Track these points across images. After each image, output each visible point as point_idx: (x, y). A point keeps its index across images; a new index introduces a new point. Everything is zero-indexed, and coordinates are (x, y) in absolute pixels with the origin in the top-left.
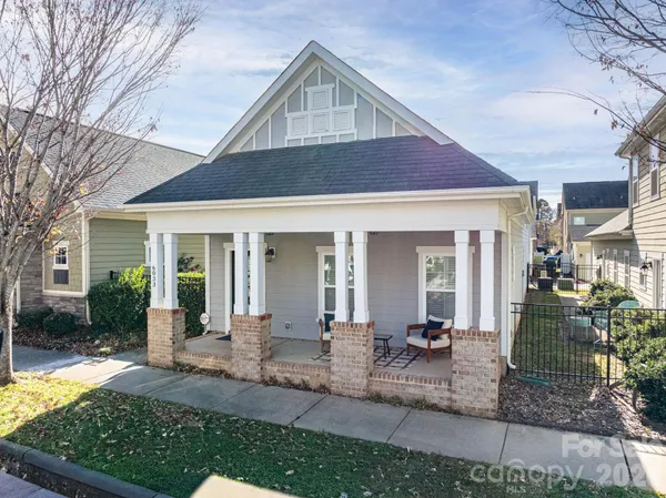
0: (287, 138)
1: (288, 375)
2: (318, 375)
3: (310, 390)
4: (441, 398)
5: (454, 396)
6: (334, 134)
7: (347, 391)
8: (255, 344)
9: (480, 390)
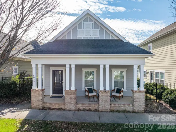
0: (77, 36)
1: (84, 107)
2: (94, 106)
3: (92, 111)
4: (130, 109)
5: (134, 108)
6: (92, 36)
7: (104, 110)
8: (73, 99)
9: (141, 106)
